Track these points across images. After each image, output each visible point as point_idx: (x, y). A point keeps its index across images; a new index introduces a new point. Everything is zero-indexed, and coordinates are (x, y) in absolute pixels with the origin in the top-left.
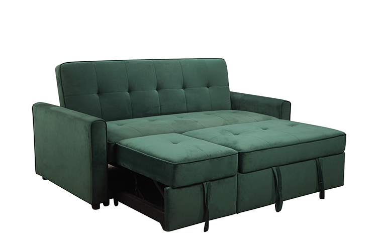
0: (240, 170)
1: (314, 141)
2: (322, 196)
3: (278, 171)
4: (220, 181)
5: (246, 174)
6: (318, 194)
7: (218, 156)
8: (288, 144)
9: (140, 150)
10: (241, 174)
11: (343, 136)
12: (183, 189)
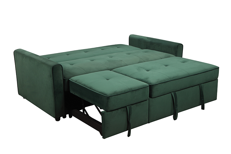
0: (150, 96)
1: (199, 74)
2: (203, 108)
3: (175, 95)
4: (138, 104)
5: (155, 98)
6: (200, 106)
7: (136, 89)
8: (182, 77)
9: (85, 85)
10: (151, 99)
11: (217, 69)
12: (114, 112)
